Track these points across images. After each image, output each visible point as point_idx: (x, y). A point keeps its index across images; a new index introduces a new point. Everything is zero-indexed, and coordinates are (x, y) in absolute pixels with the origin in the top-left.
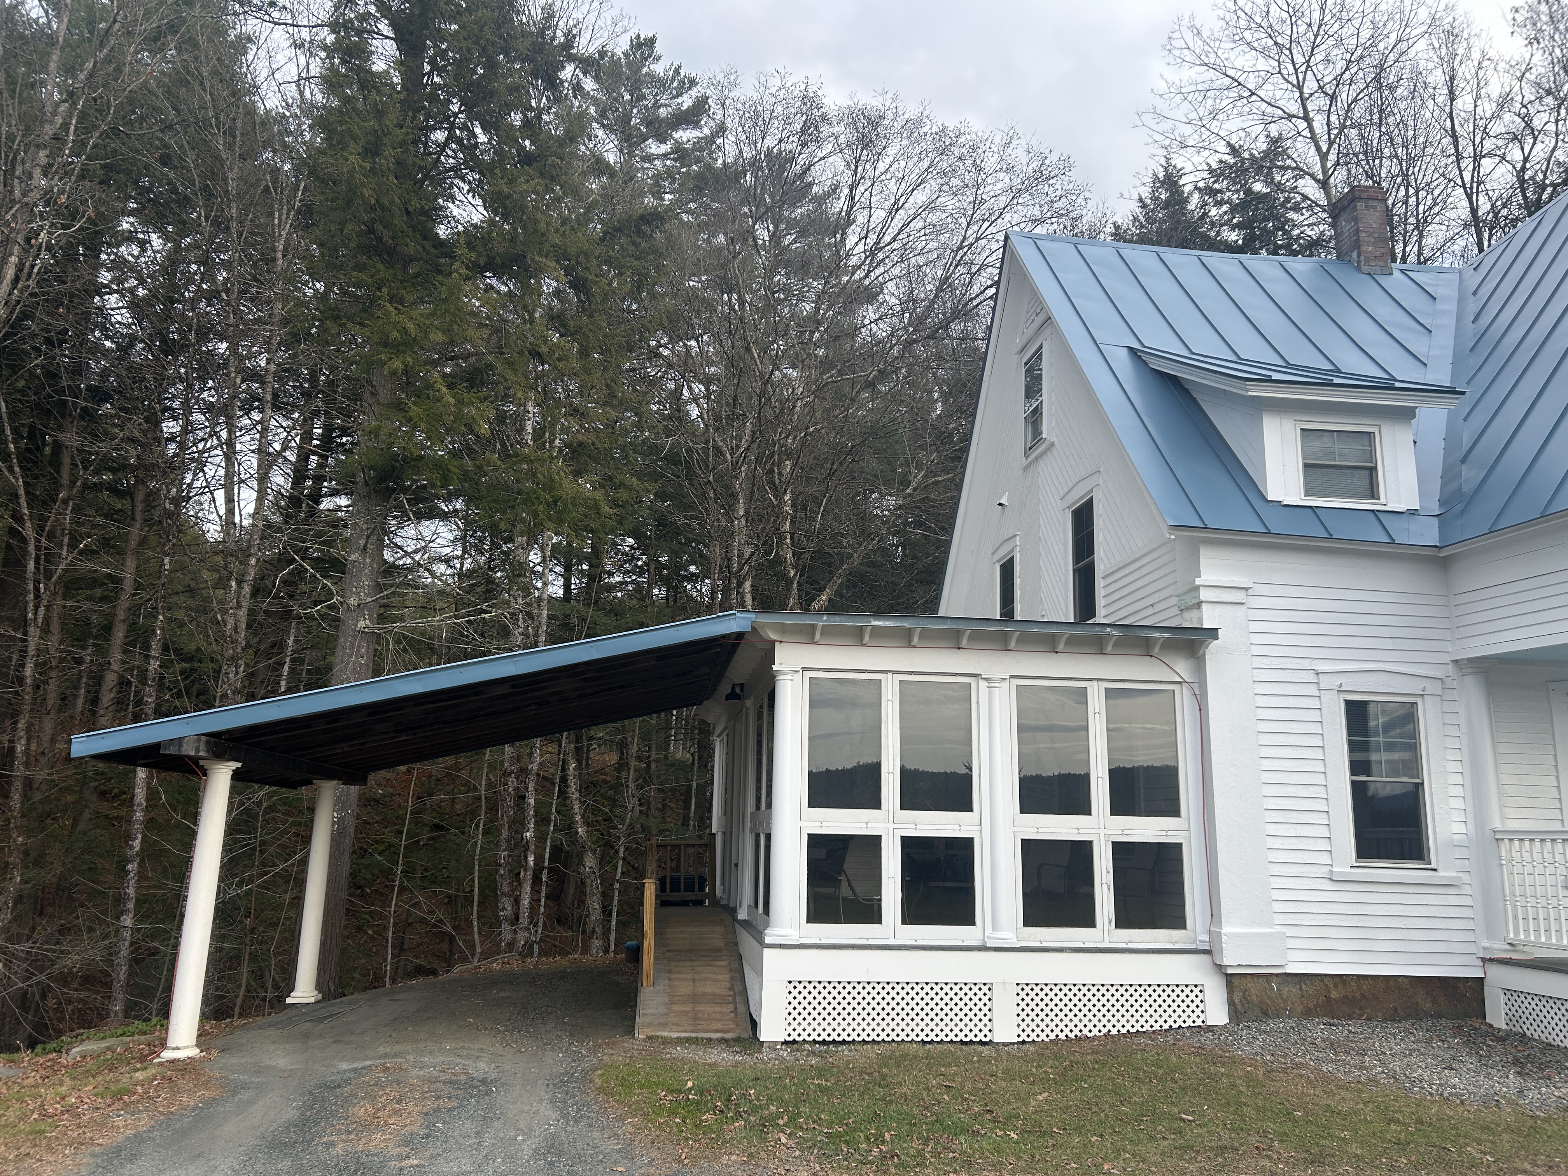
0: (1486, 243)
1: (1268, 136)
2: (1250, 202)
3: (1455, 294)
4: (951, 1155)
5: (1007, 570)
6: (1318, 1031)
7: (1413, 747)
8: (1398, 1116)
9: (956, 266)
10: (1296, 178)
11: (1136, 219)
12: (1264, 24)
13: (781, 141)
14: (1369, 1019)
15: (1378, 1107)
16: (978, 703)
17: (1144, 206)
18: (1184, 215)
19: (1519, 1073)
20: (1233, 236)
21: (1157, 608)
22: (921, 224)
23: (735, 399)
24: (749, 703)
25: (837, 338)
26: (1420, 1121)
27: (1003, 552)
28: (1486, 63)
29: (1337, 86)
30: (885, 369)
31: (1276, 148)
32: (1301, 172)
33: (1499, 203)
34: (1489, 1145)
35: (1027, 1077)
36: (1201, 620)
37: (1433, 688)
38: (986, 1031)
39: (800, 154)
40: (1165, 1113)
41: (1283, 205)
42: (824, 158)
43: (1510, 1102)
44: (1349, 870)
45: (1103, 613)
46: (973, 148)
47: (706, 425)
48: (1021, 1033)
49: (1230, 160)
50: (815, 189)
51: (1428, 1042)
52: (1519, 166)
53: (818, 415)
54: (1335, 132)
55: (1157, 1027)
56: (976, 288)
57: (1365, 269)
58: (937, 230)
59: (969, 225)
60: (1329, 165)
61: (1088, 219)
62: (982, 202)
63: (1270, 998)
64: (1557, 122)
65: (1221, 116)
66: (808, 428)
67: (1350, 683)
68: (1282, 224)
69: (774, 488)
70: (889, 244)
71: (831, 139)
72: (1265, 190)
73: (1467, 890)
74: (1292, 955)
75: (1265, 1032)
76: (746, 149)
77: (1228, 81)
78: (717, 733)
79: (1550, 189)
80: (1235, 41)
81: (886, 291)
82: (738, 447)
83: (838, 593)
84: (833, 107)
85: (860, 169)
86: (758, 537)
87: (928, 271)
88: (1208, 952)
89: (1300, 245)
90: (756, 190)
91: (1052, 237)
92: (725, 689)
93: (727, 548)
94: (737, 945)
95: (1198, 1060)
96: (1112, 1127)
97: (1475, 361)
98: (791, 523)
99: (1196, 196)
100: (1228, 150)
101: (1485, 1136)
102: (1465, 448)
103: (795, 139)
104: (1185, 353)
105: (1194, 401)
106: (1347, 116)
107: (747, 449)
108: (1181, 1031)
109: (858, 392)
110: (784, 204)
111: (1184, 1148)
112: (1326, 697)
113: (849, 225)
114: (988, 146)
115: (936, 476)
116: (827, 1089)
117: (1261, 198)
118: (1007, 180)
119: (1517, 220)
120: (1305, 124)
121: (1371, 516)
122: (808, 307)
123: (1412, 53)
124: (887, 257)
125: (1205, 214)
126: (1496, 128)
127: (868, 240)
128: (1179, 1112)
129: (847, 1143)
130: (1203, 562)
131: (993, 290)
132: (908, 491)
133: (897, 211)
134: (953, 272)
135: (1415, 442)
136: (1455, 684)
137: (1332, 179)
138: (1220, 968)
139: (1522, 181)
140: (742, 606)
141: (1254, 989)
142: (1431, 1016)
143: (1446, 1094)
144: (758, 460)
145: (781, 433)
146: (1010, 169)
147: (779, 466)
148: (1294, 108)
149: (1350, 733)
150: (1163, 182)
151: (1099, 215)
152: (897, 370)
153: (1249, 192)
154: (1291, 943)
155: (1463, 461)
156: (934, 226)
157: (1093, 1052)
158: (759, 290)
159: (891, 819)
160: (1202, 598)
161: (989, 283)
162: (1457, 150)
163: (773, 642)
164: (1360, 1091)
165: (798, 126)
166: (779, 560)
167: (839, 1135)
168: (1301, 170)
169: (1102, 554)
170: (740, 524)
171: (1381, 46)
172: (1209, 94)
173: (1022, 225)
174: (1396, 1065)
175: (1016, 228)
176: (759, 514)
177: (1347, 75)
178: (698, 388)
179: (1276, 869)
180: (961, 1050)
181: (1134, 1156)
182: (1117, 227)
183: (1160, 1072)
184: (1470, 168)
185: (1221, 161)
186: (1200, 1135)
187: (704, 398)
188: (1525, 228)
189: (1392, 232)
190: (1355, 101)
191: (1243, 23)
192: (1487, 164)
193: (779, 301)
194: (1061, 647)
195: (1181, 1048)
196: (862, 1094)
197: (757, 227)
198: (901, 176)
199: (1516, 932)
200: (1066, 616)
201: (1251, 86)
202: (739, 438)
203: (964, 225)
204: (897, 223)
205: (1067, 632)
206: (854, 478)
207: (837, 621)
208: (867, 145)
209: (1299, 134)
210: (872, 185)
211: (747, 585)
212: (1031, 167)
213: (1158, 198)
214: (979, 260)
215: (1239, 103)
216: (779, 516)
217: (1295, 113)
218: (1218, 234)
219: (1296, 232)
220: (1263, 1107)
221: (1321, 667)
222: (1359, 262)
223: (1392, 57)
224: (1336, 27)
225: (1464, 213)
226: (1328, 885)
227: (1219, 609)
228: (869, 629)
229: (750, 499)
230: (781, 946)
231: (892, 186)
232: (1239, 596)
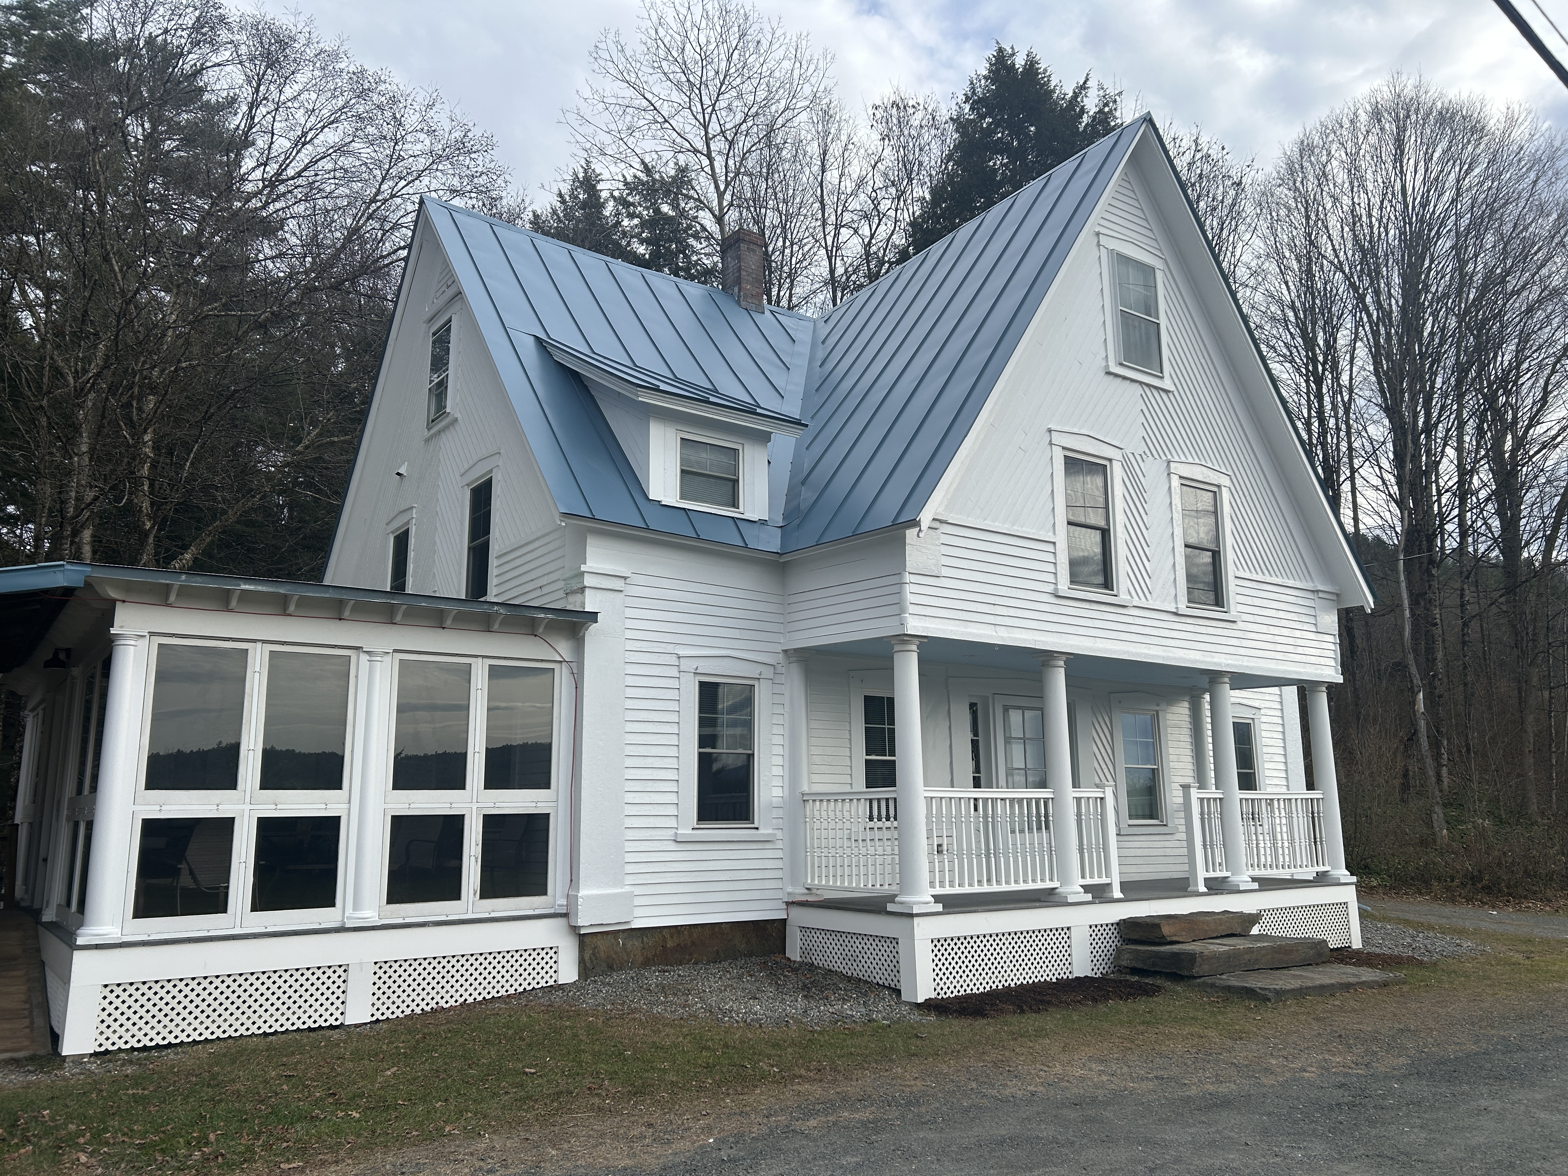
0: (839, 301)
1: (676, 164)
2: (658, 221)
3: (809, 339)
4: (285, 1145)
5: (402, 542)
6: (653, 977)
7: (749, 725)
8: (710, 1043)
9: (368, 219)
10: (698, 208)
11: (554, 212)
12: (680, 61)
13: (166, 31)
14: (696, 963)
15: (694, 1038)
16: (357, 677)
17: (563, 202)
18: (600, 219)
19: (805, 996)
20: (641, 250)
21: (545, 590)
22: (330, 166)
23: (85, 314)
24: (76, 671)
25: (223, 268)
26: (726, 1046)
27: (397, 523)
28: (851, 146)
29: (736, 134)
30: (280, 312)
31: (683, 177)
32: (701, 204)
33: (850, 269)
34: (776, 1058)
35: (377, 1055)
36: (583, 606)
37: (768, 673)
38: (337, 1014)
39: (189, 53)
40: (510, 1069)
41: (685, 231)
42: (219, 65)
43: (797, 1022)
44: (691, 832)
45: (494, 593)
46: (394, 100)
47: (42, 339)
48: (375, 1012)
49: (643, 177)
50: (206, 97)
51: (740, 977)
52: (867, 240)
53: (196, 350)
54: (732, 175)
55: (512, 991)
56: (388, 246)
57: (743, 303)
58: (349, 176)
59: (384, 179)
60: (725, 203)
61: (508, 201)
62: (400, 158)
63: (616, 953)
64: (896, 210)
65: (636, 134)
66: (179, 361)
67: (707, 667)
68: (684, 248)
69: (131, 424)
70: (293, 178)
71: (229, 46)
72: (672, 213)
73: (779, 844)
74: (638, 912)
75: (608, 984)
76: (120, 29)
77: (645, 103)
78: (30, 707)
79: (887, 265)
80: (654, 68)
81: (286, 228)
82: (85, 371)
83: (207, 553)
84: (234, 10)
85: (262, 88)
86: (105, 480)
87: (336, 217)
88: (565, 915)
89: (697, 270)
90: (129, 80)
91: (468, 212)
92: (45, 654)
93: (62, 489)
94: (38, 950)
95: (546, 1017)
96: (458, 1091)
97: (819, 399)
98: (150, 468)
99: (611, 204)
100: (641, 168)
101: (774, 1052)
102: (805, 473)
103: (185, 34)
104: (587, 351)
105: (592, 397)
106: (741, 163)
107: (98, 375)
108: (534, 992)
109: (246, 332)
110: (166, 102)
111: (523, 1100)
112: (685, 678)
113: (246, 147)
114: (409, 101)
115: (334, 436)
116: (144, 1097)
117: (667, 219)
118: (427, 142)
119: (861, 286)
120: (708, 162)
121: (731, 522)
122: (189, 227)
123: (796, 121)
124: (290, 192)
125: (618, 223)
126: (854, 205)
127: (268, 169)
128: (524, 1067)
129: (163, 1151)
130: (589, 550)
131: (404, 253)
132: (299, 448)
133: (304, 144)
134: (364, 224)
135: (769, 462)
136: (783, 670)
137: (727, 217)
138: (574, 929)
139: (868, 254)
140: (77, 557)
141: (603, 945)
142: (745, 955)
143: (749, 1020)
144: (112, 389)
145: (144, 363)
146: (431, 132)
147: (139, 400)
148: (700, 145)
149: (701, 710)
150: (581, 183)
151: (520, 201)
152: (295, 317)
153: (657, 211)
154: (638, 901)
155: (803, 483)
156: (346, 171)
157: (448, 1022)
158: (127, 194)
159: (248, 800)
160: (586, 583)
161: (402, 244)
162: (823, 215)
163: (113, 603)
164: (682, 1026)
165: (189, 21)
166: (131, 510)
167: (153, 1145)
168: (702, 202)
169: (497, 534)
170: (81, 460)
171: (773, 108)
172: (628, 110)
173: (441, 193)
174: (713, 1000)
175: (434, 195)
176: (109, 453)
177: (744, 127)
178: (35, 294)
179: (631, 835)
180: (308, 1037)
181: (475, 1114)
182: (536, 216)
183: (510, 1032)
184: (832, 234)
185: (635, 177)
186: (539, 1085)
187: (41, 306)
188: (864, 294)
189: (770, 275)
190: (749, 151)
191: (662, 53)
192: (845, 233)
193: (152, 212)
194: (448, 623)
195: (532, 1008)
196: (186, 1098)
197: (128, 122)
198: (311, 107)
199: (813, 879)
200: (458, 592)
201: (666, 115)
202: (87, 360)
203: (379, 178)
204: (304, 157)
205: (455, 608)
206: (236, 426)
207: (198, 582)
208: (273, 64)
209: (702, 168)
210: (276, 110)
211: (87, 535)
212: (453, 136)
213: (577, 197)
214: (393, 218)
215: (653, 127)
216: (136, 457)
217: (700, 148)
218: (629, 244)
219: (695, 258)
220: (599, 1051)
221: (683, 652)
222: (739, 297)
223: (780, 121)
224: (739, 80)
225: (825, 272)
226: (673, 846)
227: (600, 594)
228: (238, 593)
229: (97, 433)
230: (97, 947)
231: (300, 116)
232: (618, 584)
